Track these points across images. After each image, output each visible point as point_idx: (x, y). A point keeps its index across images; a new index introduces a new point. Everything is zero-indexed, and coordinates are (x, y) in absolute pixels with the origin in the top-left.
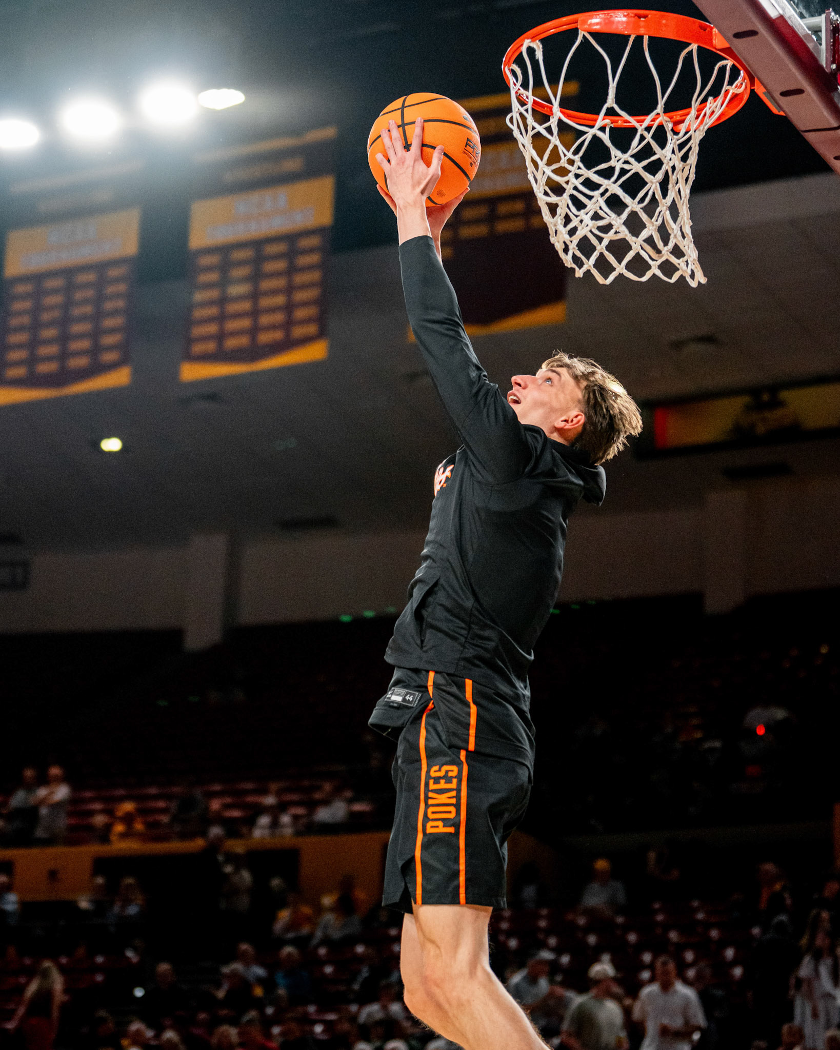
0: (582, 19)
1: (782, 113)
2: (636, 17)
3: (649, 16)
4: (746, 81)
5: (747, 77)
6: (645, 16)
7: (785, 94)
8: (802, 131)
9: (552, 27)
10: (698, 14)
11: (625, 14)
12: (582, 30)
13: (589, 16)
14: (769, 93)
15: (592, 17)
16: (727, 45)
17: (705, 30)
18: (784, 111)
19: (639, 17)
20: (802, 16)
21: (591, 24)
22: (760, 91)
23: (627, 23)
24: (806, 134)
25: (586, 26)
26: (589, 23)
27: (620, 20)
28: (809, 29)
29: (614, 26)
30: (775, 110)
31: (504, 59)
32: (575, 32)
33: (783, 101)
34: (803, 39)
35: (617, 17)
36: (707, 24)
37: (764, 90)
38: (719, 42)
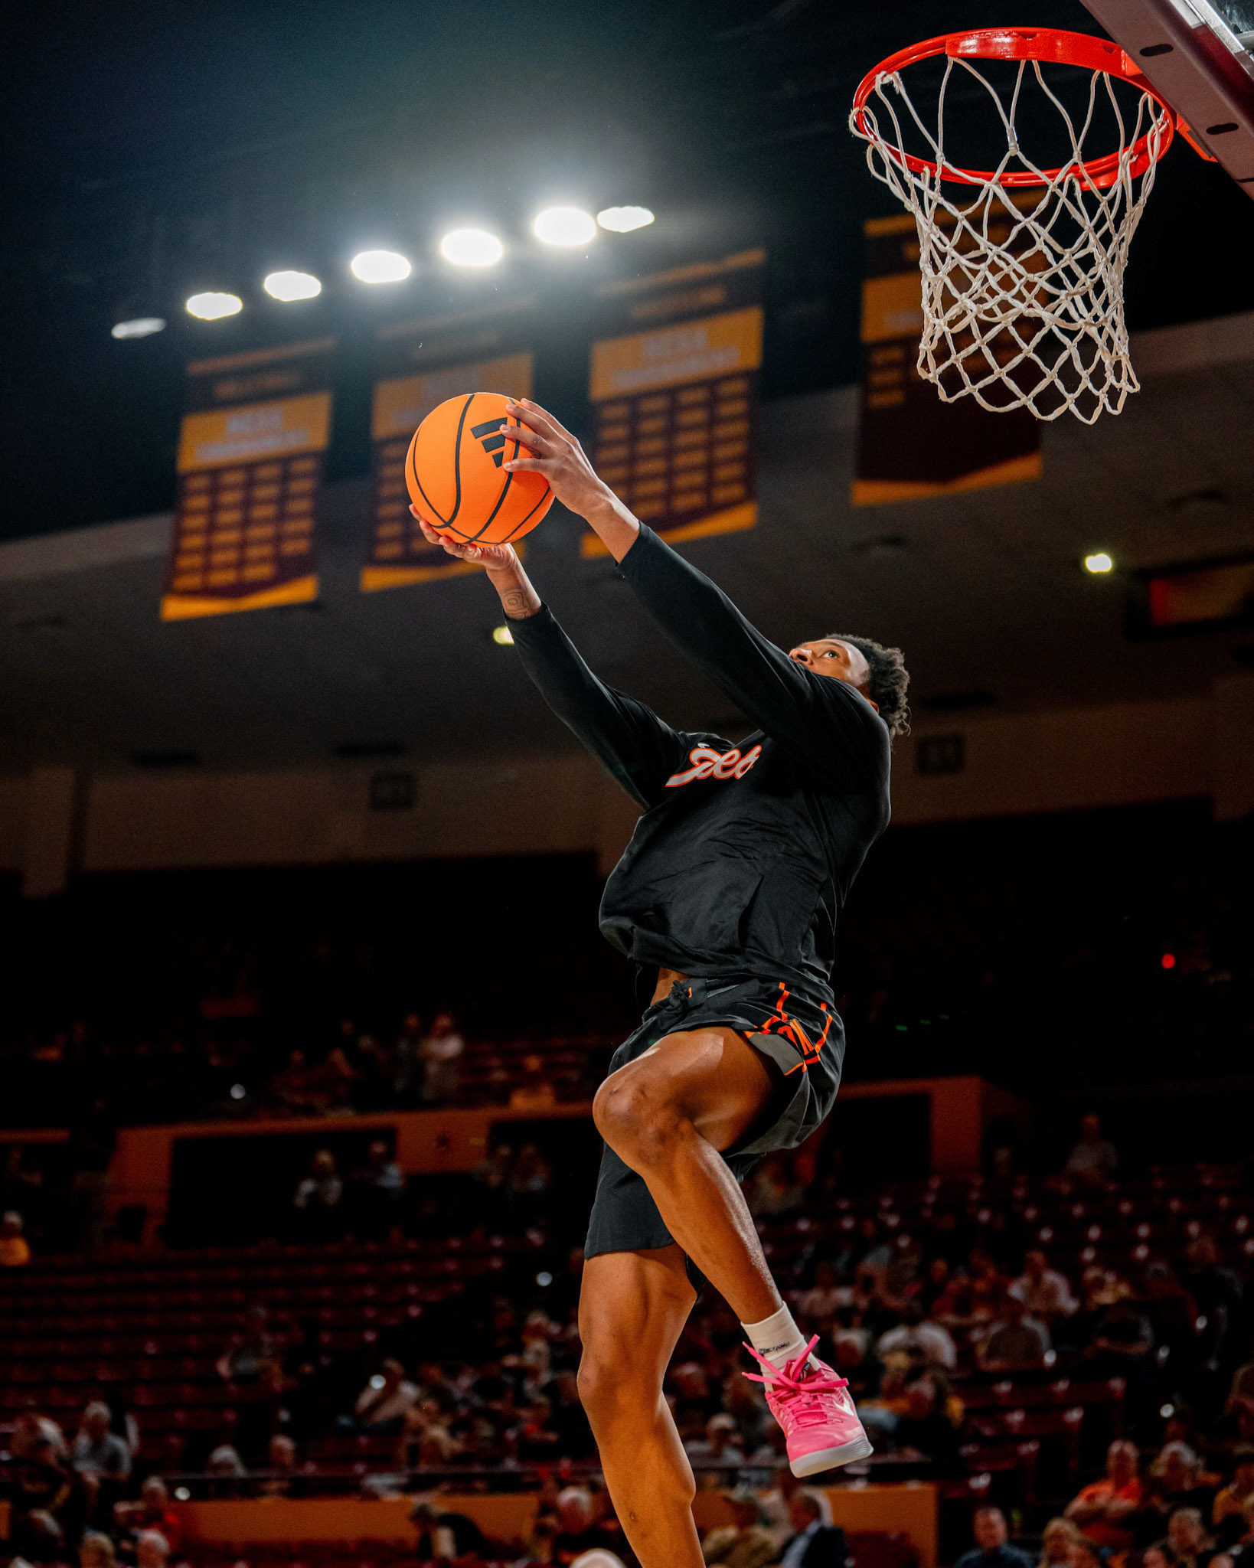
0: (950, 41)
1: (1213, 159)
2: (1020, 37)
3: (1038, 35)
4: (1168, 121)
5: (1169, 115)
6: (1033, 35)
7: (1213, 131)
8: (1239, 181)
9: (914, 53)
10: (1101, 32)
11: (1006, 33)
12: (952, 56)
13: (960, 37)
14: (1195, 132)
15: (963, 38)
16: (1138, 71)
17: (1111, 52)
18: (1216, 158)
19: (1025, 36)
20: (1236, 30)
21: (964, 48)
22: (1183, 128)
23: (1010, 44)
24: (1245, 184)
25: (960, 51)
26: (961, 46)
27: (1003, 41)
28: (1244, 45)
29: (992, 50)
30: (1205, 156)
31: (854, 100)
32: (942, 59)
33: (1210, 140)
34: (1236, 58)
35: (995, 37)
36: (1112, 43)
37: (1188, 128)
38: (1128, 67)
